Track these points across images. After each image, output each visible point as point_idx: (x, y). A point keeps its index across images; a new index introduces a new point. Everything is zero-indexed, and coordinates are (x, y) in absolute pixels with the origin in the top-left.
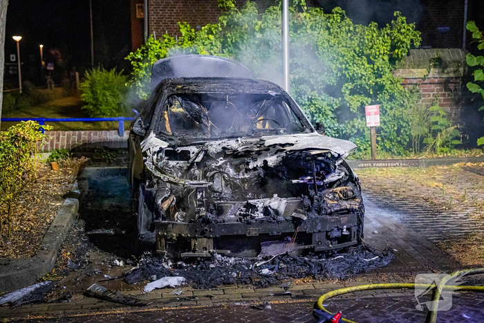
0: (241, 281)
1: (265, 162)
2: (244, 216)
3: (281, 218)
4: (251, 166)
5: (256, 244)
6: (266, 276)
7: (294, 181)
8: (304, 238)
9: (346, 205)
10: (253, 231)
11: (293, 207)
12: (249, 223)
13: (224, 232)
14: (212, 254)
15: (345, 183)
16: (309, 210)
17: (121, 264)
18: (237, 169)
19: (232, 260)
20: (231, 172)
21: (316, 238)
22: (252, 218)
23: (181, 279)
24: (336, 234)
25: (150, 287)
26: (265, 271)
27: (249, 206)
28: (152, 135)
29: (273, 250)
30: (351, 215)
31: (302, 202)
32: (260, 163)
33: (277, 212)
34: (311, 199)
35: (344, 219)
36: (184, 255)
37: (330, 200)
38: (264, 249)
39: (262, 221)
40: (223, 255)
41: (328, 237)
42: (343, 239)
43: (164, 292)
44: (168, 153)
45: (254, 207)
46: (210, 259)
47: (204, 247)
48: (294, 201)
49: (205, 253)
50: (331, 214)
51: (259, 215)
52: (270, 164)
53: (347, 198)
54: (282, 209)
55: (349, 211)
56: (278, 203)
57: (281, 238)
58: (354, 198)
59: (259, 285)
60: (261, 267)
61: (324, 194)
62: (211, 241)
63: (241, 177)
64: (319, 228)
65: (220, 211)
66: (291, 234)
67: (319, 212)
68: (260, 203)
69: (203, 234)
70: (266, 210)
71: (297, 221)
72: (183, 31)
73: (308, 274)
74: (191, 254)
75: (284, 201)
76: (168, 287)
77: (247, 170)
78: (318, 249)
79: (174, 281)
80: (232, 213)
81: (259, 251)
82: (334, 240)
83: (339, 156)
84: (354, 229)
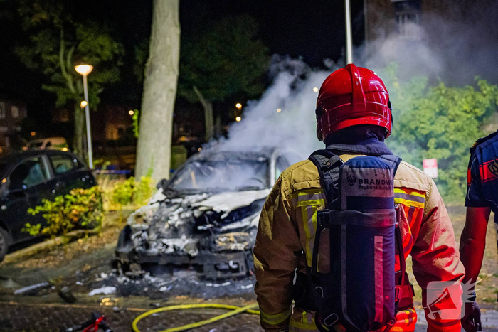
0: (145, 294)
3: (181, 253)
7: (199, 227)
10: (163, 261)
11: (192, 245)
13: (145, 260)
14: (141, 274)
16: (204, 249)
21: (206, 268)
23: (114, 289)
24: (224, 267)
25: (93, 292)
26: (164, 289)
27: (164, 244)
28: (160, 191)
29: (181, 275)
30: (238, 254)
31: (199, 242)
33: (179, 249)
35: (231, 256)
37: (221, 242)
38: (175, 274)
39: (168, 255)
41: (217, 269)
42: (231, 270)
45: (167, 247)
47: (136, 269)
50: (219, 252)
51: (171, 250)
54: (182, 247)
55: (235, 251)
56: (182, 242)
57: (184, 267)
61: (217, 238)
62: (139, 266)
64: (208, 261)
65: (148, 247)
66: (190, 264)
67: (210, 249)
68: (171, 242)
70: (174, 247)
76: (103, 293)
78: (208, 276)
79: (107, 290)
80: (156, 247)
81: (172, 275)
82: (224, 271)
83: (222, 213)
84: (242, 264)
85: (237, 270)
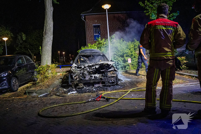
0: (88, 92)
1: (96, 67)
2: (90, 78)
3: (98, 78)
4: (92, 68)
5: (93, 84)
6: (94, 91)
7: (101, 71)
8: (103, 83)
9: (113, 75)
10: (92, 82)
11: (101, 76)
12: (91, 80)
13: (85, 82)
14: (83, 87)
15: (114, 71)
16: (104, 77)
17: (65, 90)
18: (90, 69)
19: (88, 88)
20: (88, 70)
21: (106, 83)
22: (91, 79)
23: (76, 92)
24: (111, 82)
25: (69, 94)
26: (94, 90)
27: (91, 76)
28: (74, 64)
29: (97, 86)
30: (114, 77)
31: (103, 75)
32: (94, 67)
33: (97, 77)
34: (105, 74)
35: (113, 78)
36: (77, 87)
37: (109, 74)
38: (95, 85)
39: (93, 79)
40: (86, 87)
41: (109, 83)
42: (113, 83)
43: (72, 95)
44: (77, 67)
45: (92, 77)
46: (83, 88)
47: (81, 85)
48: (101, 75)
49: (82, 87)
50: (109, 77)
51: (93, 78)
52: (97, 67)
53: (113, 74)
54: (98, 77)
55: (113, 77)
56: (97, 75)
57: (98, 83)
58: (115, 74)
59: (92, 92)
60: (93, 89)
62: (83, 84)
63: (90, 70)
64: (107, 80)
65: (85, 77)
66: (100, 82)
67: (107, 77)
68: (93, 76)
69: (81, 83)
70: (95, 77)
71: (101, 79)
72: (89, 46)
73: (103, 90)
74: (79, 87)
75: (99, 75)
76: (73, 93)
77: (92, 69)
78: (106, 85)
79: (74, 92)
80: (87, 78)
81: (94, 86)
82: (110, 83)
83: (110, 65)
84: (115, 81)
85: (114, 83)
